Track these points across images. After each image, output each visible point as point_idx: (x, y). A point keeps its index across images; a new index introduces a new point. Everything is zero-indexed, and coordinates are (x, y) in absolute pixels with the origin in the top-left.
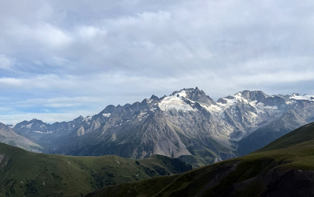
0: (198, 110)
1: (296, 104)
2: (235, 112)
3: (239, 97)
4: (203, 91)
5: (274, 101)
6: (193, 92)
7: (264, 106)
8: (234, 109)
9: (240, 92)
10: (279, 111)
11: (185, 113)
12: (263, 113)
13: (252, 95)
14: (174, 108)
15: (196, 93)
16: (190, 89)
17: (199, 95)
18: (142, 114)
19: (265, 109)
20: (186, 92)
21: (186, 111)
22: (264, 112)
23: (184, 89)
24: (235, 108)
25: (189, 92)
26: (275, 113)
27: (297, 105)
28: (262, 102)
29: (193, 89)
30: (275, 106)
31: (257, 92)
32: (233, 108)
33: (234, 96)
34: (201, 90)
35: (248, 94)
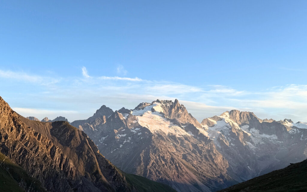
0: (193, 135)
1: (300, 134)
2: (230, 140)
3: (227, 118)
4: (184, 106)
5: (271, 128)
6: (172, 107)
7: (260, 133)
8: (228, 136)
9: (227, 112)
10: (280, 142)
11: (179, 138)
12: (261, 143)
13: (242, 116)
14: (160, 130)
15: (176, 108)
16: (167, 101)
17: (180, 112)
18: (119, 136)
19: (262, 138)
20: (161, 105)
21: (179, 135)
22: (263, 143)
23: (158, 101)
24: (229, 134)
25: (166, 106)
26: (277, 145)
27: (302, 136)
28: (256, 129)
29: (171, 101)
30: (273, 135)
31: (248, 114)
32: (226, 134)
33: (221, 117)
34: (182, 105)
35: (238, 115)
